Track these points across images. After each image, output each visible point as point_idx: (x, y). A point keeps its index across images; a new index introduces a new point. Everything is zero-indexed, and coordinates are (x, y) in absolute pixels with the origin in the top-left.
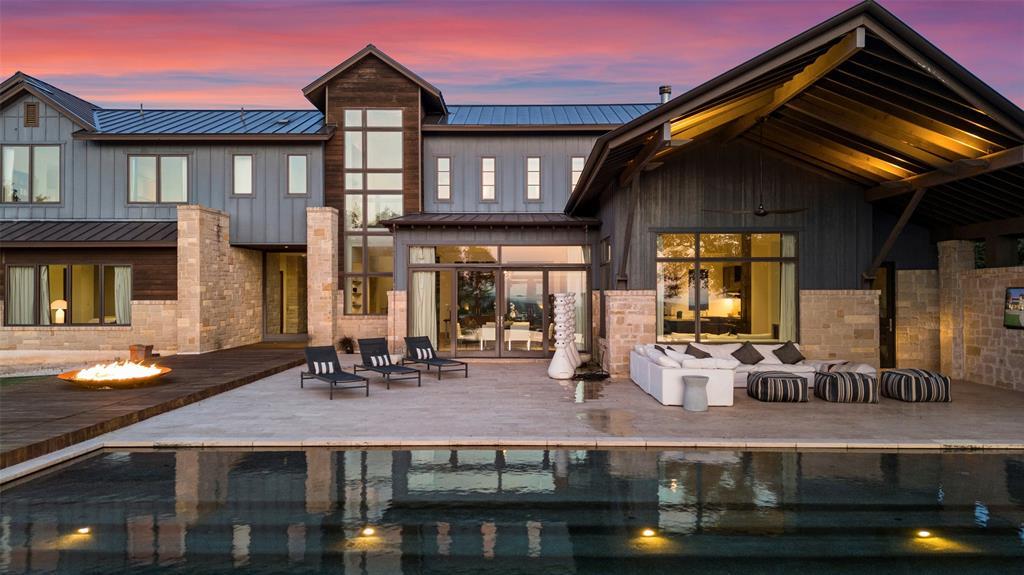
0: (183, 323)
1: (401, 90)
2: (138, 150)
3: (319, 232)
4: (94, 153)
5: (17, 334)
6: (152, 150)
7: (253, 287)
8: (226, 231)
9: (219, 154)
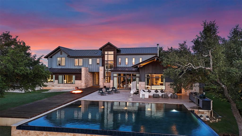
0: (82, 84)
1: (113, 49)
2: (76, 58)
3: (101, 70)
4: (70, 59)
5: (60, 85)
6: (77, 58)
7: (91, 78)
8: (88, 70)
9: (87, 59)
